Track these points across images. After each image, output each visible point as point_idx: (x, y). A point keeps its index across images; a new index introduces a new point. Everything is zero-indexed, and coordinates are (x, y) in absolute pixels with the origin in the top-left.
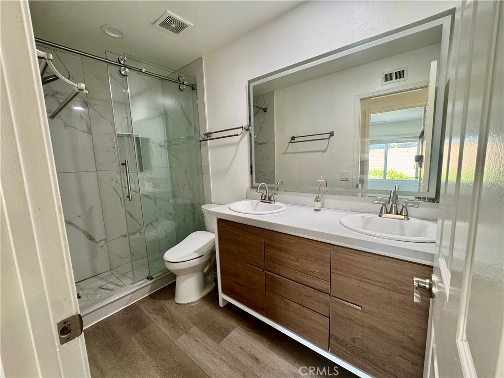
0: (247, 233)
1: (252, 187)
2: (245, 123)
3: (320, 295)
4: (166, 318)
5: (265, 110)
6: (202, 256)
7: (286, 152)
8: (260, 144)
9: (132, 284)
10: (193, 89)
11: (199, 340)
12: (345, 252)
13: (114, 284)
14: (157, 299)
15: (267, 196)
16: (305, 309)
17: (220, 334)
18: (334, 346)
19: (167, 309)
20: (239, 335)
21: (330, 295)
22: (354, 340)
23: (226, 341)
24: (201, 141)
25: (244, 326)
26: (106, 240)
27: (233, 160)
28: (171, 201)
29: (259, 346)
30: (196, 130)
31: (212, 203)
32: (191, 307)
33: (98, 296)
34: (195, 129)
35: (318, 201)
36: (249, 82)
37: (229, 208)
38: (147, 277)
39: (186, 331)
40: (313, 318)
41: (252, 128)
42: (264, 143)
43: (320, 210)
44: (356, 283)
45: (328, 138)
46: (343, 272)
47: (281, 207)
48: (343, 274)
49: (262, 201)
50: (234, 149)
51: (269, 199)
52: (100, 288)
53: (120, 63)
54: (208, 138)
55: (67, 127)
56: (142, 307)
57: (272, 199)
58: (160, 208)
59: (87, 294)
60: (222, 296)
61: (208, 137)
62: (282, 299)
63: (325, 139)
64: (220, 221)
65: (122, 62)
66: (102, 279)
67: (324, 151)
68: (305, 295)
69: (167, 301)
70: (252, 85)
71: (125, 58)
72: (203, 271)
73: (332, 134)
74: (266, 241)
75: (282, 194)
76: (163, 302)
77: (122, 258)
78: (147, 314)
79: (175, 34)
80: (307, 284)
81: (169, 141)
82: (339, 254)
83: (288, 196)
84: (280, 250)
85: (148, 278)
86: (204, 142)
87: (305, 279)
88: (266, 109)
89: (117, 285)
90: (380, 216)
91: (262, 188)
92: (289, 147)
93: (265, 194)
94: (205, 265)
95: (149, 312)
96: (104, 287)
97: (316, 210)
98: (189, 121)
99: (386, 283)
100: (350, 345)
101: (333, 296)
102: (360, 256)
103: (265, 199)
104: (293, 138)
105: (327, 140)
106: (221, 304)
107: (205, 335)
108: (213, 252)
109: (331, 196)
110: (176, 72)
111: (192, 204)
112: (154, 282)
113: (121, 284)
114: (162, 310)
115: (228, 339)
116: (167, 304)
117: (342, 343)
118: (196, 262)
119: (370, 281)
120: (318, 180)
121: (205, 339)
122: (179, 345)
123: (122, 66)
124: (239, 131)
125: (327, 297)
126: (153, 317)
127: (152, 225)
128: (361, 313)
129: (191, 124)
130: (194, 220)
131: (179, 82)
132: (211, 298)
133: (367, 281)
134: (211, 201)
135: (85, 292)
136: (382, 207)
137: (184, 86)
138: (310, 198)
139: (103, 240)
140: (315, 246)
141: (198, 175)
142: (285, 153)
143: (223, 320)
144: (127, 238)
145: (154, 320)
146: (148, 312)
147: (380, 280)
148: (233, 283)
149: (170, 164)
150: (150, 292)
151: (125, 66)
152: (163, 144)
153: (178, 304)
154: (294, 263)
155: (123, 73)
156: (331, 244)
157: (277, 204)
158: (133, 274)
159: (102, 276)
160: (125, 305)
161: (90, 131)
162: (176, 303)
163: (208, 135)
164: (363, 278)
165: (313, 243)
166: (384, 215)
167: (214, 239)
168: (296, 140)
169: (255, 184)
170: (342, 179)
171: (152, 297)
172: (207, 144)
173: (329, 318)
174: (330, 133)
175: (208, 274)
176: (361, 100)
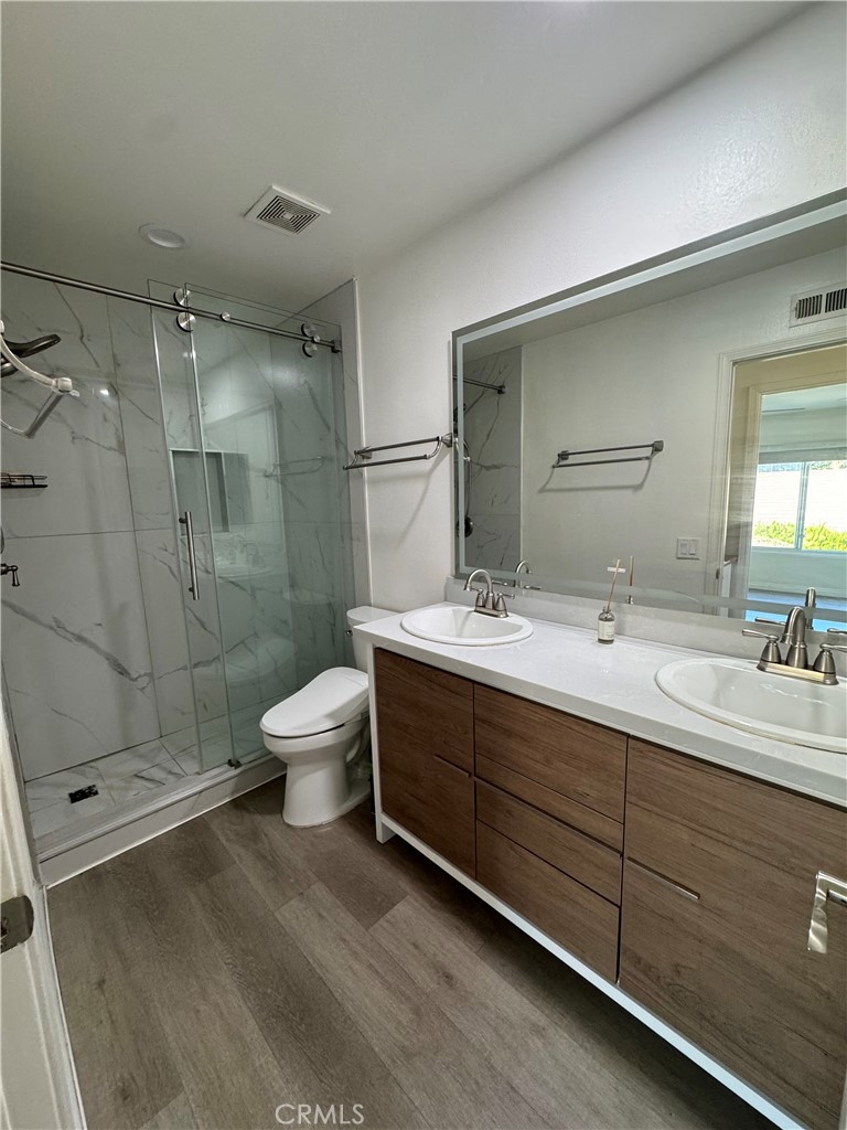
0: (437, 688)
1: (458, 575)
2: (444, 430)
3: (600, 852)
4: (261, 857)
5: (500, 391)
6: (343, 725)
7: (548, 487)
8: (488, 468)
9: (198, 774)
10: (334, 351)
11: (325, 914)
12: (662, 759)
13: (164, 769)
14: (246, 810)
15: (490, 600)
16: (563, 878)
17: (371, 906)
18: (630, 974)
19: (266, 835)
20: (413, 913)
21: (622, 855)
22: (677, 970)
23: (385, 925)
24: (347, 468)
25: (426, 894)
26: (150, 675)
27: (418, 509)
28: (287, 595)
29: (456, 945)
30: (340, 442)
31: (370, 605)
32: (315, 836)
33: (131, 795)
34: (338, 441)
35: (607, 620)
36: (456, 334)
37: (401, 626)
38: (230, 761)
39: (301, 891)
40: (580, 900)
41: (459, 441)
42: (495, 467)
43: (612, 641)
44: (685, 836)
45: (647, 458)
46: (654, 804)
47: (520, 628)
48: (655, 809)
49: (478, 609)
50: (419, 487)
51: (495, 607)
52: (136, 776)
53: (178, 305)
54: (365, 462)
55: (76, 441)
56: (215, 825)
57: (501, 606)
58: (263, 611)
59: (110, 788)
60: (382, 820)
61: (364, 457)
62: (512, 848)
63: (639, 459)
64: (380, 653)
65: (181, 303)
66: (141, 756)
67: (639, 487)
68: (564, 846)
69: (268, 817)
70: (462, 341)
71: (188, 292)
72: (345, 757)
73: (657, 448)
74: (478, 711)
75: (526, 596)
76: (258, 818)
77: (183, 713)
78: (224, 842)
79: (291, 233)
80: (570, 821)
81: (283, 465)
82: (645, 761)
83: (539, 601)
84: (509, 733)
85: (230, 763)
86: (355, 470)
87: (565, 808)
88: (502, 387)
89: (170, 773)
90: (761, 668)
91: (479, 578)
92: (554, 474)
93: (485, 593)
94: (349, 745)
95: (228, 840)
96: (144, 774)
97: (601, 641)
98: (324, 421)
99: (760, 847)
100: (668, 980)
101: (630, 859)
102: (698, 774)
103: (484, 606)
104: (563, 456)
105: (647, 462)
106: (380, 837)
107: (340, 904)
108: (365, 719)
109: (641, 609)
110: (298, 317)
111: (330, 605)
112: (242, 772)
113: (176, 770)
114: (255, 836)
115: (387, 921)
116: (266, 823)
117: (647, 969)
118: (328, 739)
119: (722, 838)
120: (610, 569)
121: (338, 915)
122: (282, 922)
123: (181, 311)
124: (429, 449)
125: (615, 860)
126: (235, 850)
127: (246, 646)
128: (695, 909)
129: (329, 428)
130: (333, 640)
131: (303, 337)
132: (360, 818)
133: (714, 834)
134: (369, 600)
135: (107, 782)
136: (767, 648)
137: (315, 347)
138: (591, 610)
139: (145, 674)
140: (589, 734)
141: (343, 540)
142: (543, 490)
143: (382, 873)
144: (188, 672)
145: (236, 859)
146: (225, 837)
147: (746, 838)
148: (406, 794)
149: (286, 514)
150: (233, 793)
151: (188, 310)
152: (271, 469)
153: (289, 826)
154: (538, 767)
155: (183, 325)
156: (628, 736)
157: (513, 619)
158: (200, 751)
159: (141, 749)
160: (181, 819)
161: (121, 448)
162: (285, 823)
163: (365, 453)
164: (703, 826)
165: (584, 727)
166: (772, 667)
167: (367, 690)
168: (571, 460)
169: (464, 569)
170: (680, 556)
171: (237, 804)
172: (361, 474)
173: (620, 908)
174: (652, 446)
175: (357, 764)
176: (735, 363)
